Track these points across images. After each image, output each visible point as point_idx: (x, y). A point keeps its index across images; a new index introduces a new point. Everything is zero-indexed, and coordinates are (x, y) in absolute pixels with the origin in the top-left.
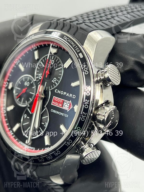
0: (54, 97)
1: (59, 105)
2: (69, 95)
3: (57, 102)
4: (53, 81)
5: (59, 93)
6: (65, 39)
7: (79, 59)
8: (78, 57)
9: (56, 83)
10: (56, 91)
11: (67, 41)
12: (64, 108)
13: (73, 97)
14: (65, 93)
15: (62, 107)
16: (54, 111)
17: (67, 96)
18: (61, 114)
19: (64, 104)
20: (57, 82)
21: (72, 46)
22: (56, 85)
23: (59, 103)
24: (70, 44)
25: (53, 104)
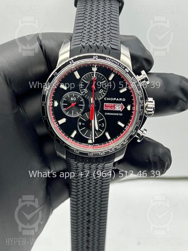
0: (105, 104)
1: (111, 108)
2: (119, 99)
3: (109, 106)
4: (100, 92)
5: (108, 100)
6: (108, 60)
7: (127, 73)
8: (126, 72)
9: (103, 93)
10: (106, 99)
11: (111, 62)
12: (116, 109)
13: (123, 100)
14: (115, 99)
15: (114, 109)
16: (109, 114)
17: (117, 100)
18: (116, 114)
19: (115, 106)
20: (105, 92)
21: (117, 65)
22: (104, 94)
23: (111, 107)
24: (114, 63)
25: (106, 109)
